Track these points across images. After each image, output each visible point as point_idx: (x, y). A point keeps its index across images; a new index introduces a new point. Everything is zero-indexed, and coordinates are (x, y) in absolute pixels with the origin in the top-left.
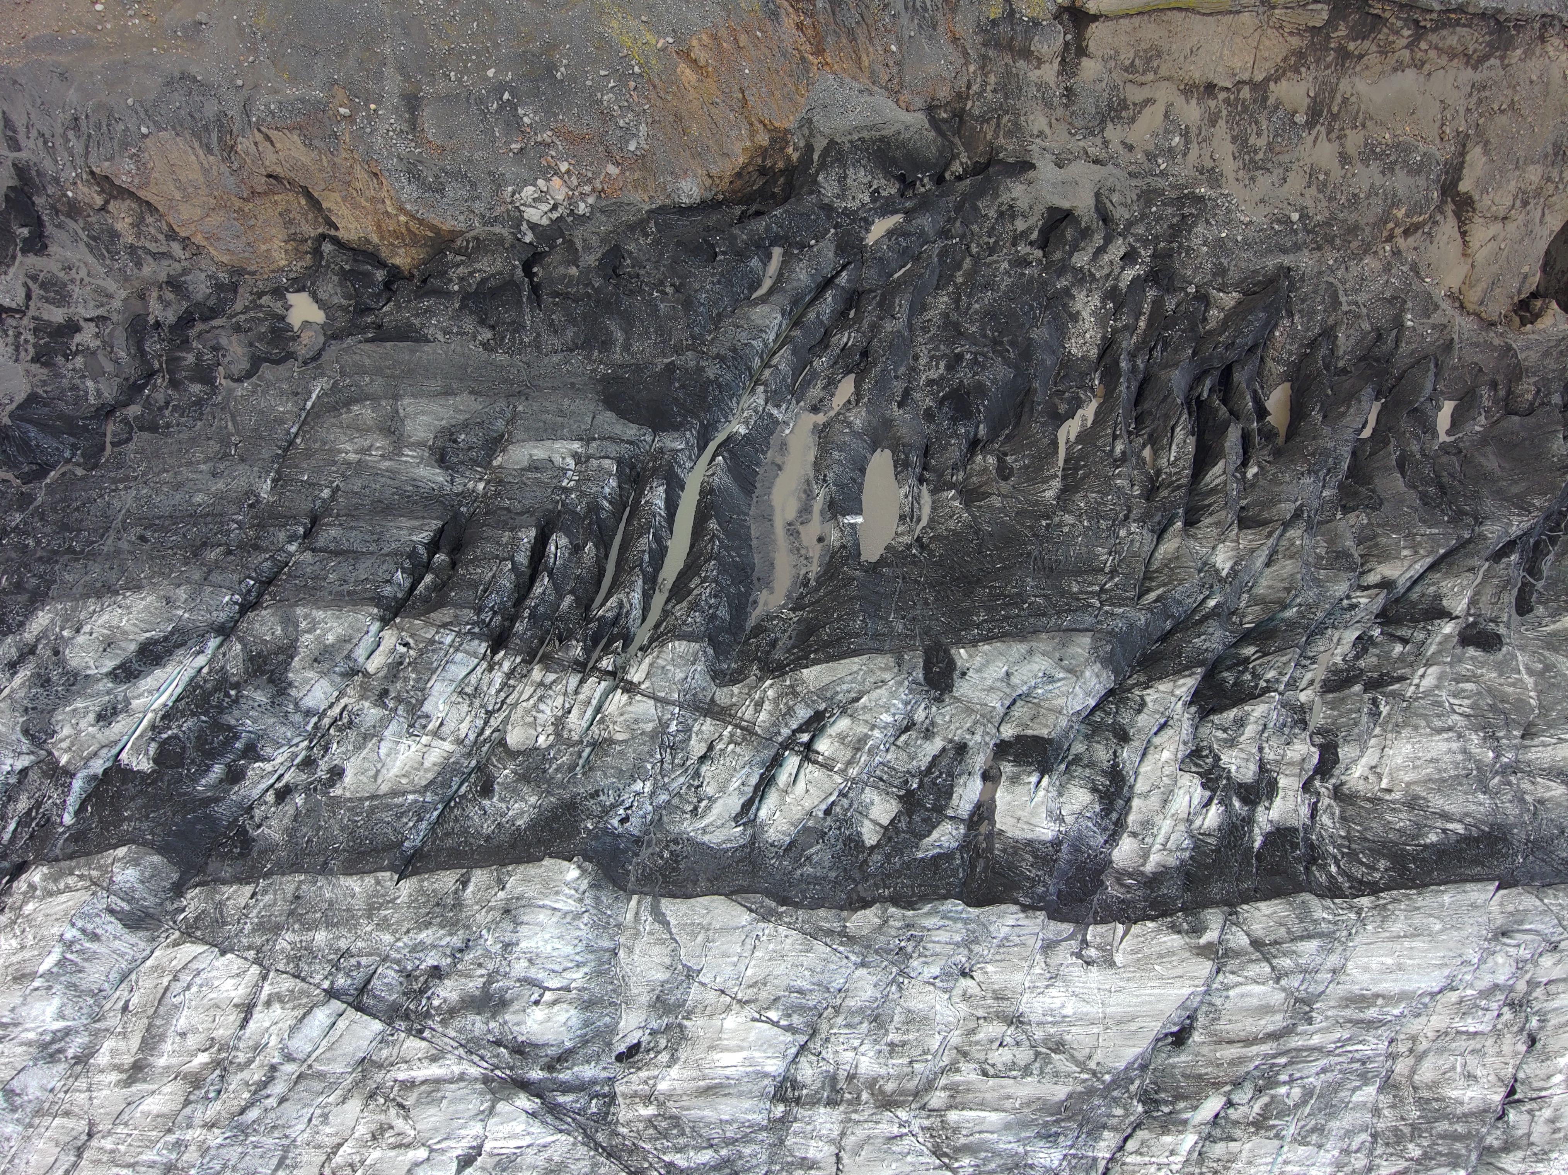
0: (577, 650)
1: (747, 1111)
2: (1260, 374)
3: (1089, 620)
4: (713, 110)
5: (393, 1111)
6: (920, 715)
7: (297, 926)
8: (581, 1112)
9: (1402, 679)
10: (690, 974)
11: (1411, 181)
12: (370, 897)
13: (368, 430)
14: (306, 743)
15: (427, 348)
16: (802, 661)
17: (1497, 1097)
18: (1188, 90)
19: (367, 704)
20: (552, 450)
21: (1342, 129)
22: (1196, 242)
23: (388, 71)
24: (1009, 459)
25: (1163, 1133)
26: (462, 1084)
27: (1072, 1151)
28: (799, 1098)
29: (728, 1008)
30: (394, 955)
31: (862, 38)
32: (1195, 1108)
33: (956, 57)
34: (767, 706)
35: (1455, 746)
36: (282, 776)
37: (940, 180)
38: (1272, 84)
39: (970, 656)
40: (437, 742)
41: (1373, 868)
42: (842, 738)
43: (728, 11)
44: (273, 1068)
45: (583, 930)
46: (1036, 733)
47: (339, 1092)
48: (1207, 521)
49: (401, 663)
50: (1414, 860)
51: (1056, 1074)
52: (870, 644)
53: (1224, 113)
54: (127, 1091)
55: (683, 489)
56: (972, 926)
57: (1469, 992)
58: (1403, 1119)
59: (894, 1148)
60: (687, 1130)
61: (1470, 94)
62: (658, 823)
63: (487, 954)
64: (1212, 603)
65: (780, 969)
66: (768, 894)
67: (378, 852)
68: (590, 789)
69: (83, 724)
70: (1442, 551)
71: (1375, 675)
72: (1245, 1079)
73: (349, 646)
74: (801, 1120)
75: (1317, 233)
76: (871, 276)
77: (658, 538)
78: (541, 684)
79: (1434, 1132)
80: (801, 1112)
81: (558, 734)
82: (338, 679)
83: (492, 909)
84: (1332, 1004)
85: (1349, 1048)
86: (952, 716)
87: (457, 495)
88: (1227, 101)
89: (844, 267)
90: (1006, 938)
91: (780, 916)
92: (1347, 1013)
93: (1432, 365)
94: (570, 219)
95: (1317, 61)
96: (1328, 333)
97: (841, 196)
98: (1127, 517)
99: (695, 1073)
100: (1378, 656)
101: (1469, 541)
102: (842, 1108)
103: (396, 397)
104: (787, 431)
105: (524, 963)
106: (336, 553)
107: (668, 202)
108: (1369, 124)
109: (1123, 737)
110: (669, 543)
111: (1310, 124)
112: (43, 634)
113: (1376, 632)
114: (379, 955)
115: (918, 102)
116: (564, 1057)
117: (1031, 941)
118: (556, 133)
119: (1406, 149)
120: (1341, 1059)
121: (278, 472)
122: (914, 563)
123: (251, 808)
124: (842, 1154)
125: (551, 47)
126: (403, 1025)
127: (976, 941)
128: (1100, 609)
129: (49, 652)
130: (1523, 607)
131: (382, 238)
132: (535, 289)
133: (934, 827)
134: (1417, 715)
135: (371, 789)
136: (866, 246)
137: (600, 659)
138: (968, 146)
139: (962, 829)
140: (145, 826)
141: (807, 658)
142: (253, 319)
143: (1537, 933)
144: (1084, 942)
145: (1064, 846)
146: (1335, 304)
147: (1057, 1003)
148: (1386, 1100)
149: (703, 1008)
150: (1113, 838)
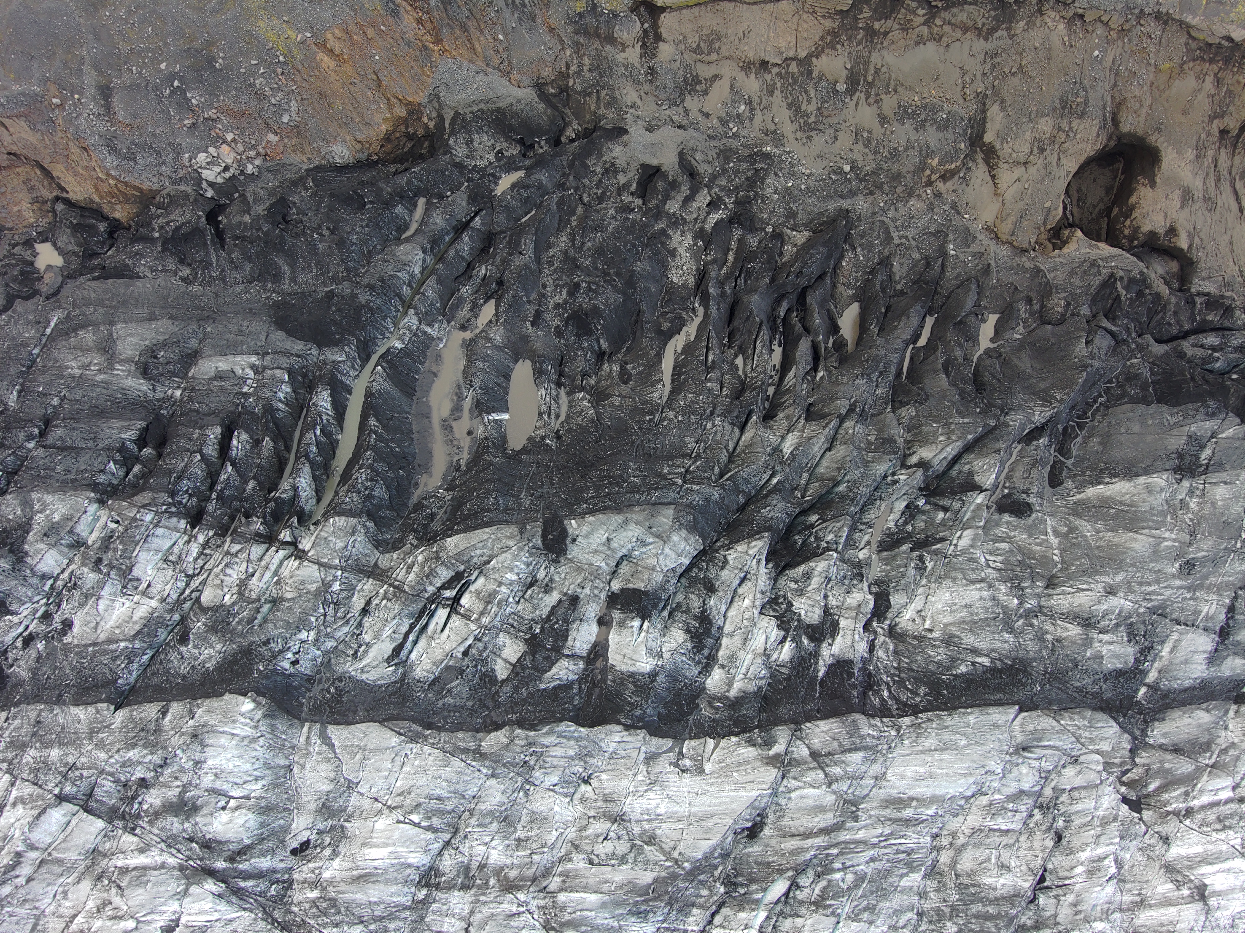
0: (257, 525)
1: (393, 894)
2: (832, 296)
3: (672, 495)
4: (353, 89)
5: (114, 890)
6: (541, 575)
7: (38, 745)
8: (262, 894)
9: (943, 540)
10: (351, 786)
11: (940, 135)
12: (91, 723)
13: (89, 350)
14: (45, 600)
15: (139, 283)
16: (448, 532)
17: (1026, 884)
18: (747, 67)
19: (86, 570)
20: (235, 363)
21: (878, 95)
22: (769, 191)
23: (86, 68)
24: (629, 367)
25: (740, 911)
26: (163, 871)
27: (665, 925)
28: (439, 883)
29: (379, 813)
30: (108, 769)
31: (473, 30)
32: (765, 890)
33: (553, 42)
34: (415, 568)
35: (985, 594)
36: (27, 627)
37: (557, 142)
38: (814, 60)
39: (579, 525)
40: (144, 601)
41: (915, 693)
42: (478, 593)
43: (356, 10)
44: (19, 855)
45: (260, 750)
46: (635, 586)
47: (75, 875)
48: (781, 415)
49: (111, 537)
50: (947, 687)
51: (647, 863)
52: (500, 516)
53: (779, 85)
55: (350, 394)
56: (583, 743)
57: (997, 797)
58: (945, 901)
59: (512, 924)
60: (343, 909)
61: (985, 61)
62: (327, 664)
63: (182, 770)
64: (774, 481)
65: (422, 781)
66: (414, 720)
67: (98, 688)
68: (264, 638)
70: (970, 437)
71: (922, 537)
72: (807, 866)
73: (71, 524)
74: (439, 902)
75: (868, 181)
76: (501, 220)
77: (326, 433)
78: (229, 552)
79: (969, 912)
80: (439, 895)
81: (240, 594)
82: (66, 550)
83: (183, 734)
84: (874, 805)
85: (893, 842)
86: (567, 574)
87: (158, 400)
88: (779, 75)
89: (476, 214)
90: (614, 752)
91: (426, 737)
92: (887, 812)
93: (974, 286)
94: (242, 178)
95: (850, 39)
96: (885, 262)
97: (471, 156)
98: (712, 413)
99: (350, 865)
100: (925, 521)
101: (995, 428)
102: (472, 892)
103: (112, 323)
104: (441, 346)
105: (211, 777)
106: (62, 449)
107: (324, 162)
108: (900, 89)
109: (711, 588)
110: (340, 437)
111: (851, 92)
113: (921, 502)
114: (97, 769)
115: (526, 81)
116: (244, 851)
117: (634, 754)
118: (220, 110)
119: (934, 110)
120: (887, 851)
121: (22, 385)
122: (546, 451)
123: (6, 651)
124: (471, 928)
125: (209, 44)
126: (120, 824)
127: (589, 755)
128: (681, 487)
130: (1055, 481)
131: (101, 198)
132: (219, 235)
133: (553, 664)
134: (955, 569)
135: (93, 637)
136: (495, 196)
137: (280, 532)
138: (577, 116)
139: (581, 665)
141: (452, 529)
142: (7, 265)
143: (1056, 748)
144: (681, 753)
145: (660, 678)
146: (889, 238)
147: (653, 804)
148: (931, 885)
149: (360, 813)
150: (706, 669)
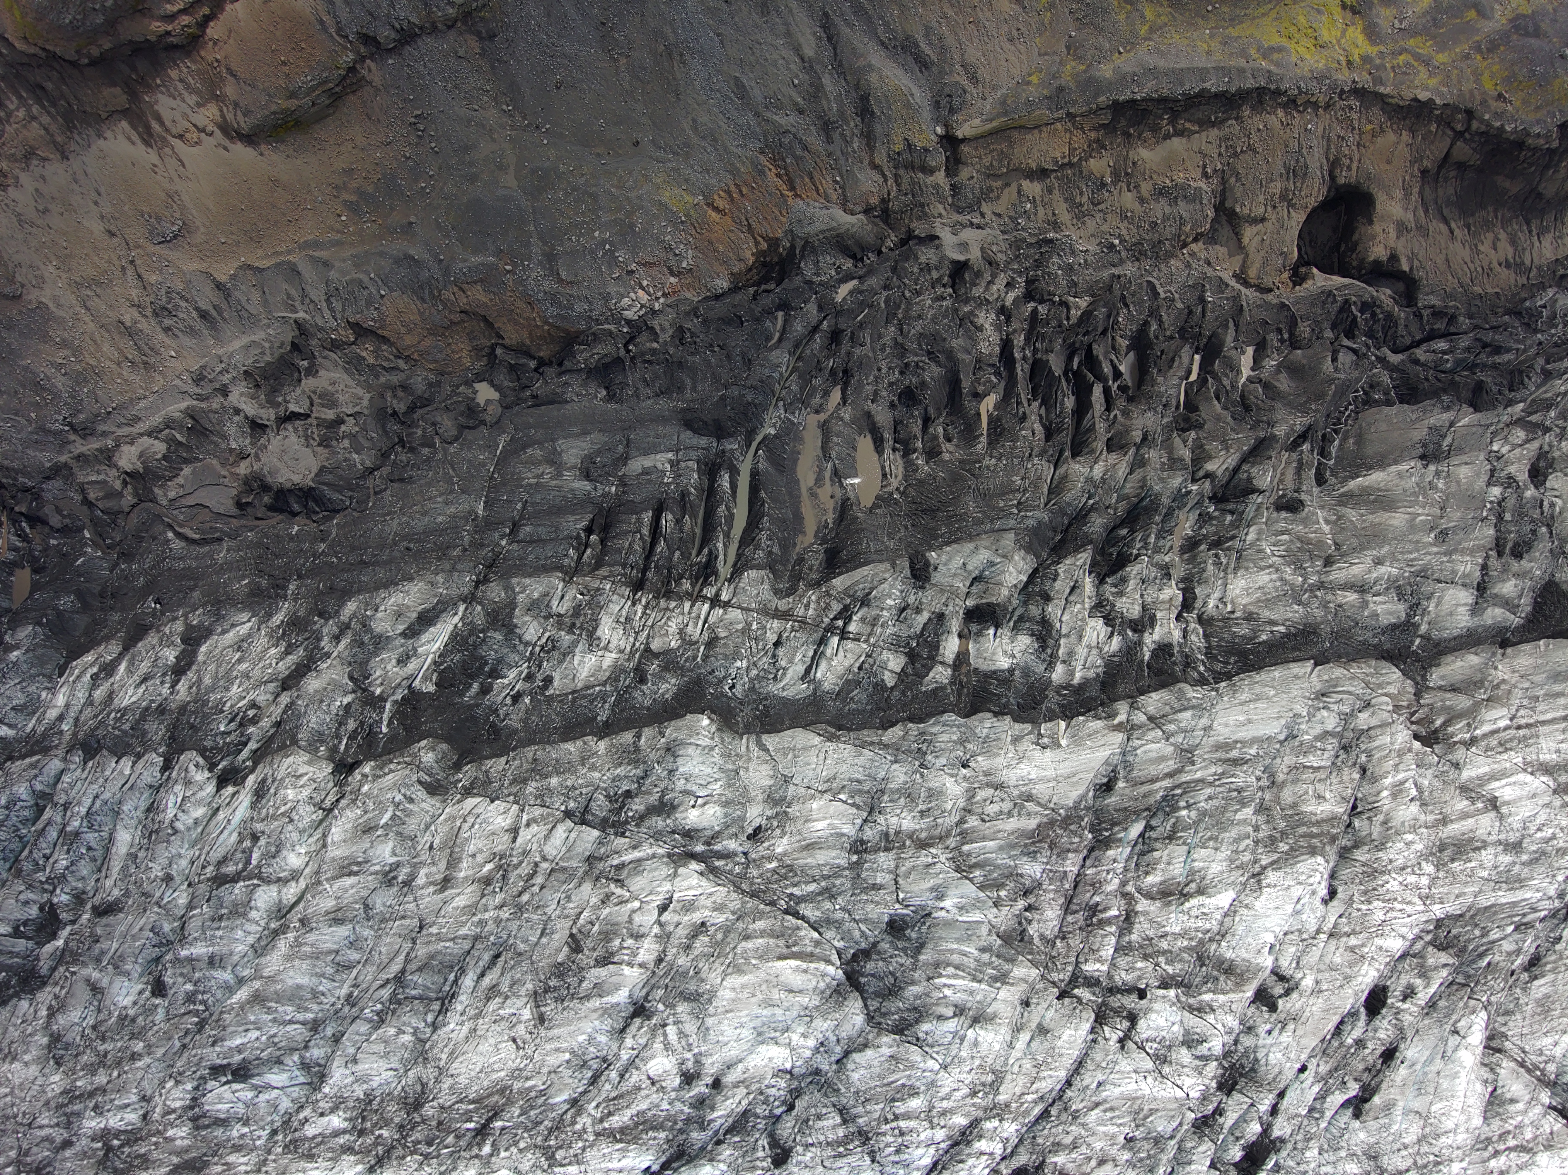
0: (687, 586)
1: (834, 858)
2: (1113, 348)
3: (1012, 523)
4: (731, 234)
5: (613, 885)
6: (912, 599)
7: (537, 777)
8: (730, 872)
9: (1233, 538)
10: (787, 780)
11: (1190, 207)
12: (581, 752)
13: (540, 462)
14: (527, 663)
15: (568, 407)
16: (831, 575)
17: (1341, 809)
18: (1030, 175)
19: (563, 633)
20: (656, 460)
21: (1137, 182)
22: (1054, 268)
23: (533, 241)
24: (951, 427)
25: (1108, 850)
26: (655, 860)
27: (1049, 866)
28: (867, 849)
29: (813, 797)
30: (602, 785)
31: (817, 176)
32: (1126, 830)
33: (878, 178)
34: (812, 605)
35: (1274, 576)
36: (515, 686)
37: (879, 253)
38: (1084, 163)
39: (939, 556)
40: (607, 654)
41: (1227, 663)
42: (863, 620)
43: (734, 174)
44: (536, 864)
45: (716, 758)
46: (987, 601)
47: (576, 879)
48: (1086, 450)
49: (581, 605)
50: (1253, 653)
51: (1029, 814)
52: (874, 557)
53: (1056, 185)
54: (442, 896)
55: (739, 475)
56: (962, 730)
57: (1306, 738)
58: (1275, 829)
59: (930, 871)
60: (799, 872)
62: (752, 689)
63: (659, 778)
64: (1091, 502)
65: (843, 768)
66: (829, 723)
67: (581, 725)
68: (709, 669)
69: (389, 667)
70: (1245, 448)
71: (1216, 538)
72: (1158, 807)
73: (547, 598)
74: (869, 862)
75: (1134, 250)
76: (843, 321)
77: (728, 508)
78: (667, 609)
79: (1296, 834)
80: (869, 857)
81: (683, 640)
82: (542, 621)
83: (658, 749)
84: (1206, 750)
85: (1225, 781)
86: (932, 596)
87: (600, 496)
88: (1056, 177)
89: (824, 318)
90: (987, 736)
91: (839, 738)
92: (1217, 755)
93: (1232, 324)
94: (650, 313)
95: (1111, 143)
96: (1154, 313)
97: (818, 275)
98: (1031, 455)
99: (798, 838)
100: (1216, 525)
101: (1264, 439)
102: (894, 852)
103: (553, 440)
104: (801, 429)
105: (683, 781)
106: (531, 542)
107: (709, 294)
108: (1155, 176)
109: (1047, 598)
110: (736, 509)
111: (1115, 183)
112: (354, 615)
113: (1212, 509)
114: (593, 786)
115: (858, 208)
116: (716, 836)
117: (1004, 736)
118: (639, 264)
119: (1182, 188)
120: (1221, 789)
121: (487, 496)
122: (896, 504)
123: (497, 709)
124: (898, 878)
125: (631, 213)
126: (612, 831)
127: (968, 740)
128: (1017, 515)
129: (359, 626)
130: (1320, 480)
131: (532, 341)
132: (633, 359)
133: (930, 670)
134: (1246, 561)
135: (572, 687)
136: (837, 303)
137: (701, 590)
139: (951, 670)
140: (436, 725)
141: (834, 573)
142: (455, 402)
143: (1350, 693)
144: (1040, 734)
145: (1017, 672)
146: (1156, 294)
147: (1025, 772)
148: (1261, 819)
149: (798, 799)
150: (1050, 666)
